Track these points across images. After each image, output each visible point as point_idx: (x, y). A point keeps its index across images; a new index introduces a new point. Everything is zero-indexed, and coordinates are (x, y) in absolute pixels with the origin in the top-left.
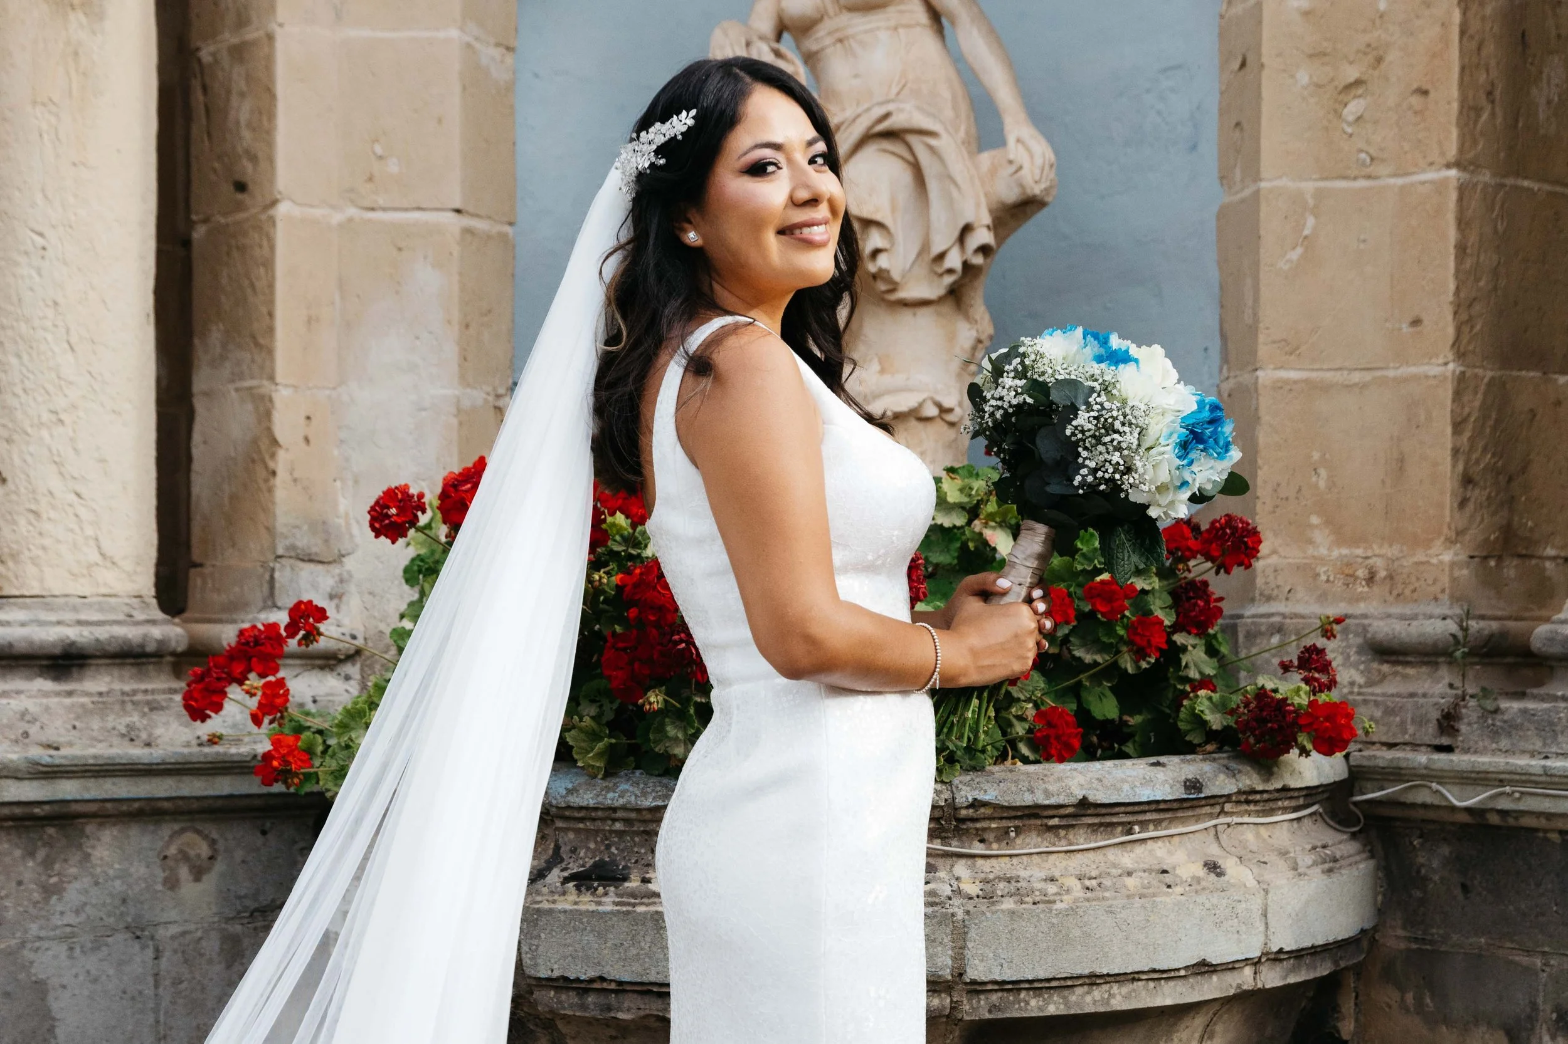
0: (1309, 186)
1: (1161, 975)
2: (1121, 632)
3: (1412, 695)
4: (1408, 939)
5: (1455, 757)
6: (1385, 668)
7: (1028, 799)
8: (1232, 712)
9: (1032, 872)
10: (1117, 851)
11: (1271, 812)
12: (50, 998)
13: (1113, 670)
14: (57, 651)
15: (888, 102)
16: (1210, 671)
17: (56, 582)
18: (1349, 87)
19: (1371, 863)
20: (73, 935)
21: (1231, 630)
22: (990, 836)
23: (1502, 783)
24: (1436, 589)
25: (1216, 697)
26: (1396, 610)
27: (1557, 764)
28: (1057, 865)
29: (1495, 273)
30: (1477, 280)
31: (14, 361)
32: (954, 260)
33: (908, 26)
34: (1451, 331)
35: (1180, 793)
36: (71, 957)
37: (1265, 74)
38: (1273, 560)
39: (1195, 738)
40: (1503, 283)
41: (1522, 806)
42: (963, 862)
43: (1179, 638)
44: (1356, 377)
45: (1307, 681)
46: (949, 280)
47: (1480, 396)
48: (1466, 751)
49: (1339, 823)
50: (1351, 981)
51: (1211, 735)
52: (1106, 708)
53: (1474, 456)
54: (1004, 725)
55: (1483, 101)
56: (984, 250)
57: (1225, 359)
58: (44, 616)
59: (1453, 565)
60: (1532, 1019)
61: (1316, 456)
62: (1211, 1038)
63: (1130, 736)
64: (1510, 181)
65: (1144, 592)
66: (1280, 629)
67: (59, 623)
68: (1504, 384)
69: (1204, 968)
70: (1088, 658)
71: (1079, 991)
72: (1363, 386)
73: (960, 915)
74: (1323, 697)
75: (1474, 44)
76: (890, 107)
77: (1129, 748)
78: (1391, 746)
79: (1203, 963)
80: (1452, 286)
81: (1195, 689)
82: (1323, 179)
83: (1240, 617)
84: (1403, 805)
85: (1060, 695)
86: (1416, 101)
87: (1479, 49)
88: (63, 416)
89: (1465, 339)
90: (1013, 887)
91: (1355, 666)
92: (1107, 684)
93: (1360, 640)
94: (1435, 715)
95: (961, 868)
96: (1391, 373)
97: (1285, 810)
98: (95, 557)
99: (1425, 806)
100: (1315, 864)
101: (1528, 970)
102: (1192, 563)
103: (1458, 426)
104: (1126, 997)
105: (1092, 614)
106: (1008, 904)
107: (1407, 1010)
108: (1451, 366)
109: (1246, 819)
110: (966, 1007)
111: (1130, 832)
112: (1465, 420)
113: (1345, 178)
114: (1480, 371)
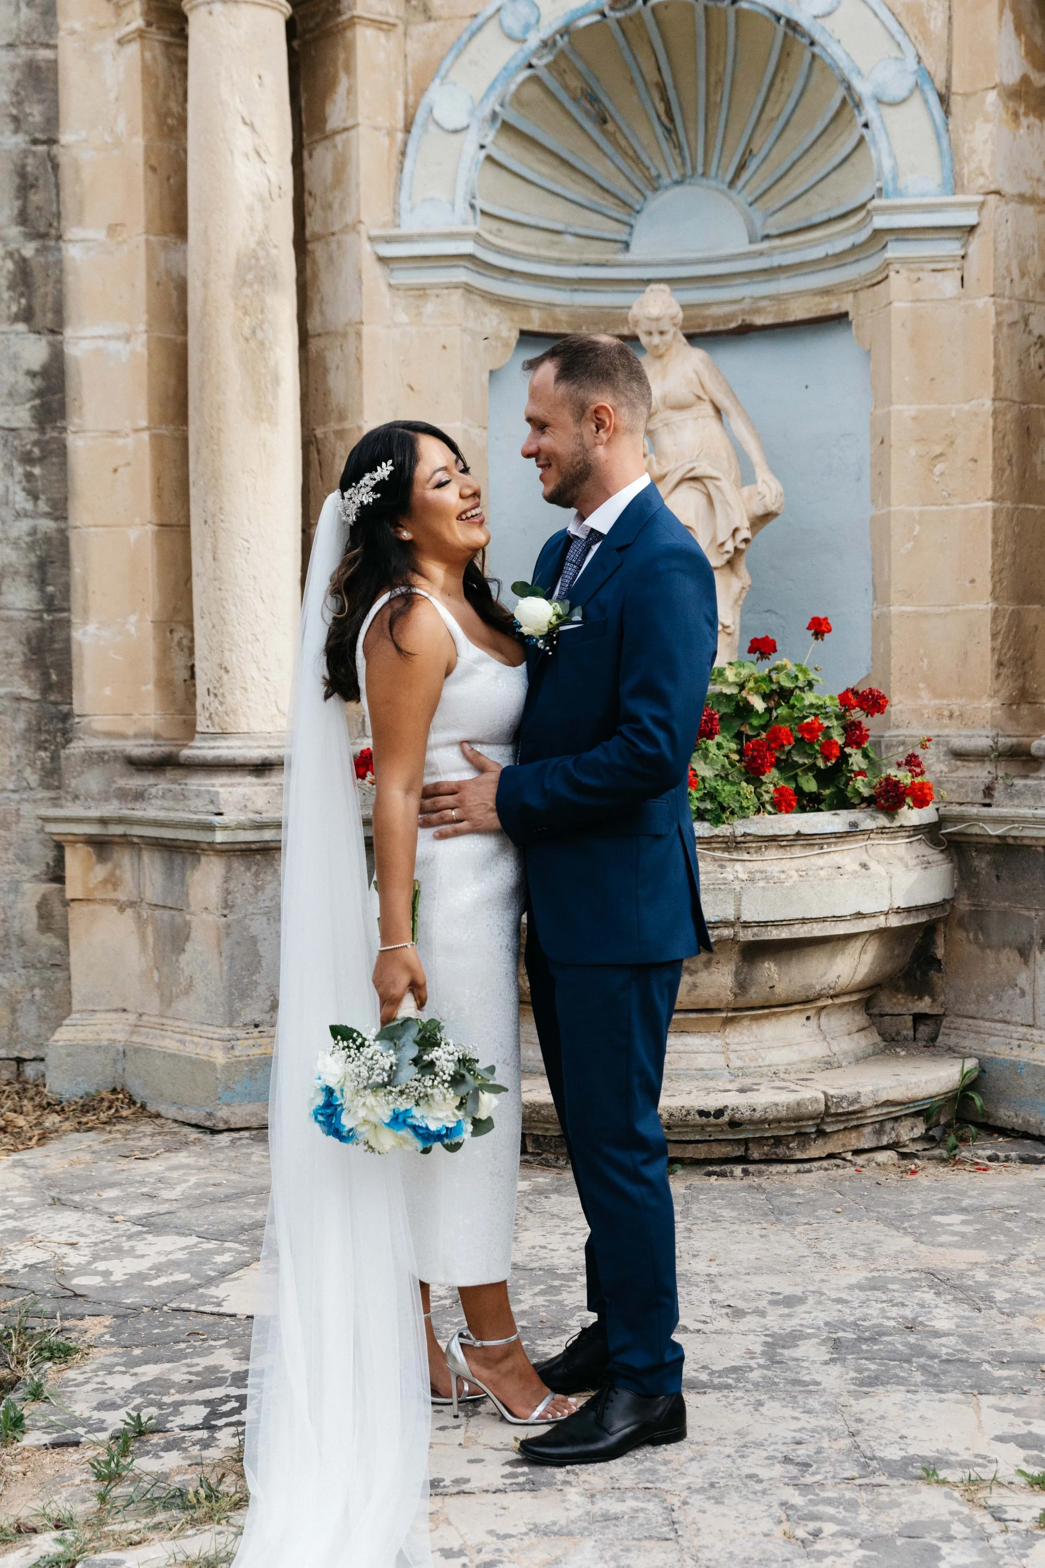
0: (917, 509)
1: (838, 919)
2: (817, 748)
3: (971, 777)
4: (970, 905)
5: (990, 809)
6: (959, 763)
7: (770, 832)
8: (874, 788)
9: (773, 868)
10: (816, 857)
11: (895, 838)
12: (259, 944)
13: (813, 767)
14: (259, 762)
15: (693, 461)
16: (864, 766)
17: (257, 726)
18: (936, 457)
19: (950, 865)
20: (270, 912)
21: (877, 744)
22: (752, 851)
23: (1013, 822)
24: (984, 722)
25: (866, 780)
26: (964, 732)
27: (1040, 812)
28: (786, 865)
29: (1014, 554)
30: (1004, 559)
31: (233, 608)
32: (730, 546)
33: (704, 417)
34: (990, 587)
35: (847, 829)
36: (268, 924)
37: (893, 450)
38: (900, 707)
39: (856, 801)
40: (1018, 560)
41: (1023, 834)
42: (739, 863)
43: (848, 750)
44: (942, 610)
45: (910, 771)
46: (727, 556)
47: (1006, 620)
48: (998, 806)
49: (935, 845)
50: (941, 927)
51: (864, 799)
52: (810, 785)
53: (1004, 651)
54: (759, 796)
55: (1006, 464)
56: (746, 541)
57: (875, 599)
58: (250, 743)
59: (993, 709)
60: (1030, 943)
61: (922, 651)
62: (865, 953)
63: (824, 800)
64: (1022, 506)
65: (828, 727)
66: (903, 743)
67: (259, 747)
68: (1019, 613)
69: (859, 916)
70: (801, 761)
71: (797, 926)
72: (947, 614)
73: (738, 889)
74: (918, 780)
75: (1001, 436)
76: (694, 464)
77: (822, 806)
78: (961, 804)
79: (859, 913)
80: (990, 563)
81: (856, 776)
82: (923, 505)
83: (883, 737)
84: (966, 834)
85: (787, 780)
86: (971, 465)
87: (1003, 438)
88: (259, 637)
89: (998, 589)
90: (764, 875)
91: (943, 762)
92: (811, 774)
93: (945, 749)
94: (982, 787)
95: (738, 866)
96: (960, 608)
97: (903, 837)
98: (275, 711)
99: (977, 835)
100: (917, 864)
101: (1029, 918)
102: (853, 711)
103: (994, 636)
104: (820, 930)
105: (802, 739)
106: (762, 884)
107: (970, 942)
108: (990, 605)
109: (882, 842)
110: (741, 934)
111: (822, 848)
112: (998, 633)
113: (935, 504)
114: (1006, 607)
